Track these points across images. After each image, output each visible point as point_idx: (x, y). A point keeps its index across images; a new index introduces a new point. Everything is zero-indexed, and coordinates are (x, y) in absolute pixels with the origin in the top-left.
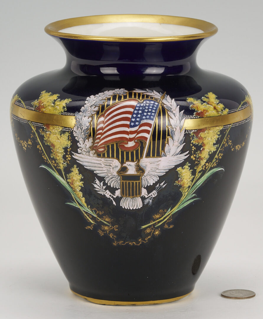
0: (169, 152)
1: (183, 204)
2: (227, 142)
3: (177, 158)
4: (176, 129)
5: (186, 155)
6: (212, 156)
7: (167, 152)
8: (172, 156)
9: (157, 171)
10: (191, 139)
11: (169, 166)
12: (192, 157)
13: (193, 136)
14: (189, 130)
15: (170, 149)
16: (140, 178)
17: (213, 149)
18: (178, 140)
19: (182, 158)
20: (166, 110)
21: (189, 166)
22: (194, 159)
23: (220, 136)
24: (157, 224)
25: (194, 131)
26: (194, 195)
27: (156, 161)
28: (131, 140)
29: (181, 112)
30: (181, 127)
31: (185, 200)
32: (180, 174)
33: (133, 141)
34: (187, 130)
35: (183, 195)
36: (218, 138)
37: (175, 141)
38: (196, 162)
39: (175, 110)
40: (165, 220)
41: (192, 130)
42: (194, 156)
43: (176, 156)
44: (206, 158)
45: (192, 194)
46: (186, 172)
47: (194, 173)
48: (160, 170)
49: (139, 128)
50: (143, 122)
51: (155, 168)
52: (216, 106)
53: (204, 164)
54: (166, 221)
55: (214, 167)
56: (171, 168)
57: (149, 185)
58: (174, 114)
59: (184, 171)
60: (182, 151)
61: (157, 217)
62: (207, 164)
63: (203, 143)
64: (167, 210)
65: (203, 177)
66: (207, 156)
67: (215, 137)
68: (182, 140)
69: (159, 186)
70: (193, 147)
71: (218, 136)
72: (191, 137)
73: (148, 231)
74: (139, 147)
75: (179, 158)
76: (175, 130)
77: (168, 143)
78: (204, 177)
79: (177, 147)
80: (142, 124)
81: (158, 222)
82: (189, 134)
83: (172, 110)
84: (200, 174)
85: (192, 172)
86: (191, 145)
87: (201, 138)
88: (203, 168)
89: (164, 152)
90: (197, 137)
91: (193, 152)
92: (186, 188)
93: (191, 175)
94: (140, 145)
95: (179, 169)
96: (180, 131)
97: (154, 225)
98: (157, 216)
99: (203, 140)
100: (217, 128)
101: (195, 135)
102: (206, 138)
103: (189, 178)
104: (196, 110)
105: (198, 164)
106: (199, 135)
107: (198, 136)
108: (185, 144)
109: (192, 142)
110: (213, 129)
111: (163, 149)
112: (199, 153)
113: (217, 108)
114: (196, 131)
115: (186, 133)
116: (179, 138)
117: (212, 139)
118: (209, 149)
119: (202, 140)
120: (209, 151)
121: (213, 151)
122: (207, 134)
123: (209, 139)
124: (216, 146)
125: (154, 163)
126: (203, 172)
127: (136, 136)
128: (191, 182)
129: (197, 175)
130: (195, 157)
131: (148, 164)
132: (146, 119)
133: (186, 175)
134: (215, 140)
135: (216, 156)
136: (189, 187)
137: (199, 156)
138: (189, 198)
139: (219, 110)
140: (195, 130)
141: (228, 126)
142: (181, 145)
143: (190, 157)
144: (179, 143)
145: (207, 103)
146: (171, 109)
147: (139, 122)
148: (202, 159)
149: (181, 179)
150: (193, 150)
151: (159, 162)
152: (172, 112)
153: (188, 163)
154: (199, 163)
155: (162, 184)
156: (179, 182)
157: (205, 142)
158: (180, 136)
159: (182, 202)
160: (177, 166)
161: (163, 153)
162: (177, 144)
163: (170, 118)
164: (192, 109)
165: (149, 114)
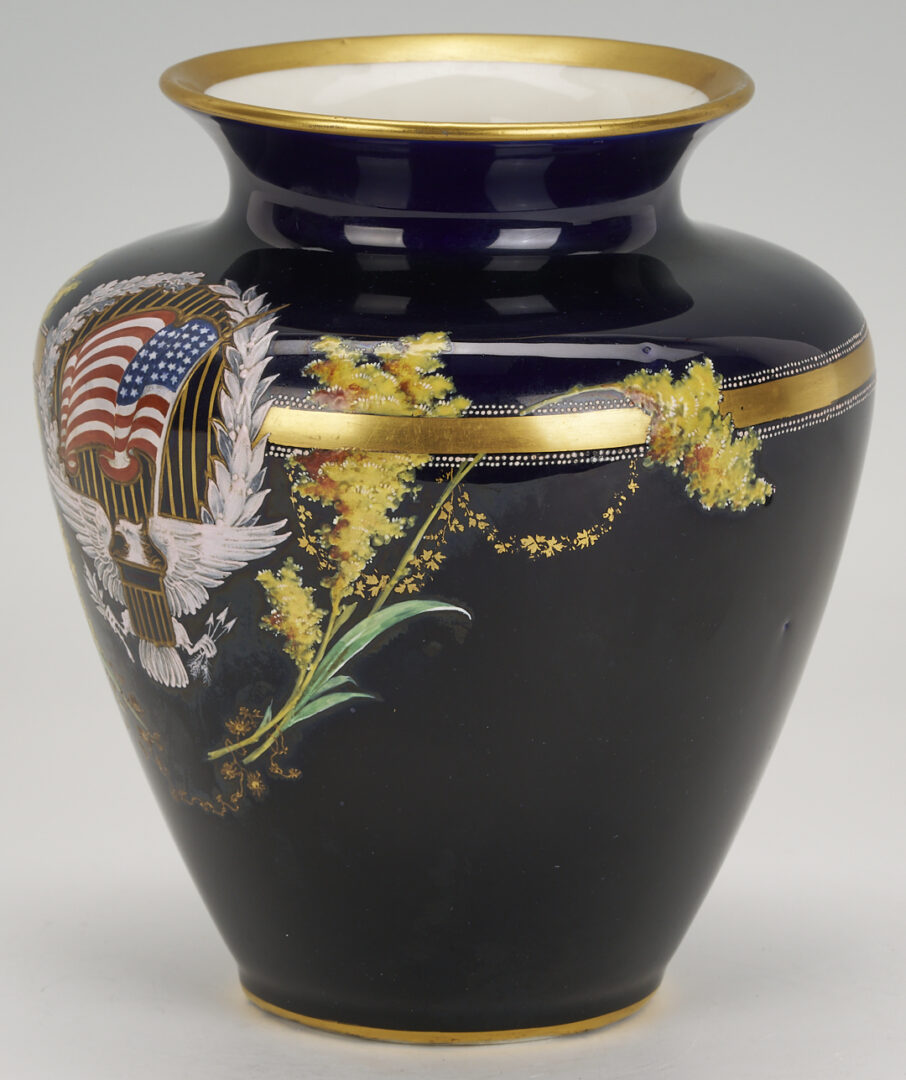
0: (222, 510)
1: (310, 702)
2: (458, 513)
3: (251, 535)
4: (237, 435)
5: (279, 532)
6: (386, 558)
7: (215, 508)
8: (234, 525)
9: (199, 569)
10: (291, 479)
11: (230, 559)
12: (303, 542)
13: (297, 469)
14: (282, 447)
15: (224, 501)
16: (159, 583)
17: (392, 530)
18: (246, 475)
19: (268, 538)
20: (223, 362)
21: (298, 574)
22: (312, 551)
23: (415, 490)
24: (248, 754)
25: (300, 452)
26: (344, 679)
27: (188, 533)
28: (121, 445)
29: (266, 380)
30: (255, 430)
31: (312, 691)
32: (273, 594)
33: (125, 452)
34: (273, 444)
35: (303, 673)
36: (406, 496)
37: (235, 477)
38: (323, 565)
39: (249, 370)
40: (267, 745)
41: (293, 448)
42: (308, 539)
43: (244, 528)
44: (361, 554)
45: (334, 676)
46: (292, 593)
47: (322, 600)
48: (204, 565)
49: (138, 408)
50: (153, 390)
51: (192, 556)
52: (415, 380)
53: (358, 575)
54: (268, 752)
55: (406, 596)
56: (237, 568)
57: (187, 613)
58: (241, 381)
59: (281, 586)
60: (265, 516)
61: (237, 728)
62: (372, 580)
63: (337, 500)
64: (263, 713)
65: (364, 623)
66: (367, 553)
67: (392, 489)
68: (257, 478)
69: (216, 621)
70: (302, 509)
71: (404, 487)
72: (290, 472)
73: (229, 772)
74: (140, 475)
75: (256, 538)
76: (232, 435)
77: (214, 478)
78: (369, 624)
79: (245, 497)
80: (147, 396)
81: (246, 747)
82: (283, 460)
83: (242, 367)
84: (349, 610)
85: (313, 594)
86: (294, 500)
87: (326, 481)
88: (355, 589)
89: (207, 506)
90: (312, 475)
91: (303, 526)
92: (304, 648)
93: (312, 606)
94: (141, 469)
95: (264, 576)
96: (249, 443)
97: (239, 754)
98: (240, 728)
99: (337, 489)
100: (400, 458)
101: (303, 468)
102: (349, 486)
103: (309, 616)
104: (321, 382)
105: (333, 573)
106: (320, 472)
107: (317, 474)
108: (268, 491)
109: (295, 488)
110: (381, 459)
111: (203, 496)
112: (326, 534)
113: (413, 389)
114: (307, 453)
115: (271, 453)
116: (248, 467)
117: (375, 492)
118: (370, 527)
119: (334, 492)
120: (368, 532)
121: (387, 537)
122: (351, 475)
123: (364, 492)
124: (403, 521)
125: (185, 540)
126: (364, 606)
127: (130, 435)
128: (320, 632)
129: (336, 612)
130: (317, 546)
131: (170, 539)
132: (159, 382)
133: (294, 601)
134: (391, 499)
135: (410, 557)
136: (316, 647)
137: (328, 543)
138: (328, 686)
139: (419, 398)
140: (303, 449)
141: (458, 459)
142: (256, 491)
143: (292, 541)
144: (247, 485)
145: (382, 365)
146: (241, 362)
147: (140, 388)
148: (345, 557)
149: (279, 612)
150: (303, 517)
151: (198, 541)
152: (236, 372)
153: (290, 560)
154: (336, 571)
155: (222, 617)
156: (274, 622)
157: (348, 497)
158: (252, 461)
159: (303, 696)
160: (255, 565)
161: (203, 509)
162: (242, 486)
163: (223, 393)
164: (309, 377)
165: (172, 367)
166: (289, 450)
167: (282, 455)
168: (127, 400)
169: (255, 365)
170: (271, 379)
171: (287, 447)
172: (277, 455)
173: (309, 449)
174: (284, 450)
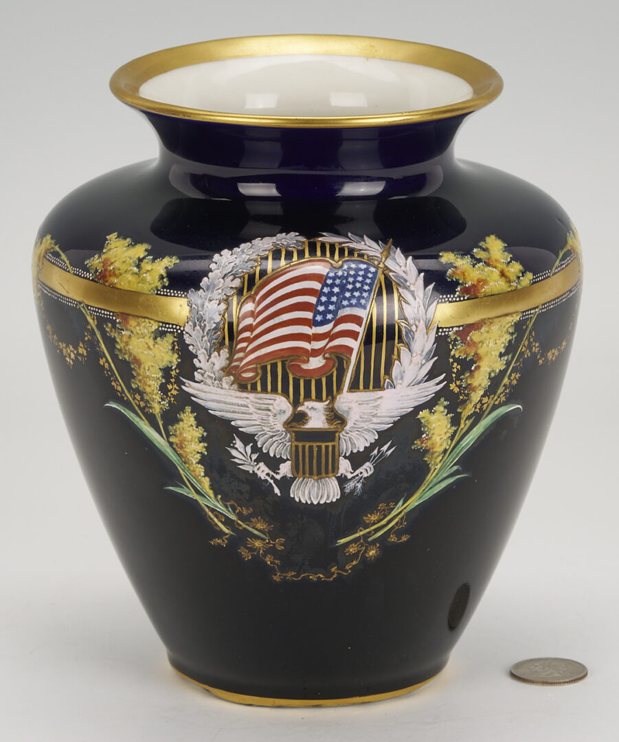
0: (402, 378)
1: (431, 488)
2: (530, 347)
3: (419, 390)
4: (417, 327)
5: (438, 384)
6: (495, 381)
7: (396, 378)
8: (409, 386)
9: (375, 420)
10: (451, 347)
11: (402, 409)
12: (452, 386)
13: (456, 340)
14: (446, 328)
15: (404, 372)
16: (335, 436)
17: (499, 365)
18: (422, 352)
19: (431, 389)
20: (394, 283)
21: (445, 407)
22: (456, 390)
23: (514, 336)
24: (374, 534)
25: (457, 329)
26: (455, 468)
27: (372, 398)
28: (315, 353)
29: (428, 288)
30: (429, 321)
31: (435, 481)
32: (426, 424)
33: (321, 356)
34: (441, 328)
35: (432, 470)
36: (510, 341)
37: (414, 354)
38: (461, 397)
39: (414, 284)
40: (390, 525)
41: (453, 327)
42: (456, 383)
43: (416, 386)
44: (483, 385)
45: (452, 466)
46: (439, 421)
47: (455, 421)
48: (380, 417)
49: (335, 326)
50: (342, 313)
51: (371, 413)
52: (506, 269)
53: (479, 399)
54: (393, 527)
55: (500, 405)
56: (405, 413)
57: (355, 451)
58: (412, 293)
59: (433, 418)
60: (431, 375)
61: (372, 518)
62: (485, 400)
63: (476, 354)
64: (396, 504)
65: (475, 429)
66: (486, 383)
67: (503, 340)
68: (430, 351)
69: (379, 451)
70: (455, 364)
71: (509, 336)
72: (450, 343)
73: (353, 549)
74: (334, 369)
75: (423, 390)
76: (414, 328)
77: (399, 359)
78: (478, 428)
79: (420, 366)
80: (342, 317)
81: (374, 530)
82: (447, 337)
83: (408, 284)
84: (469, 423)
85: (452, 418)
86: (451, 360)
87: (473, 344)
88: (476, 408)
89: (391, 378)
90: (464, 341)
91: (454, 375)
92: (438, 454)
93: (449, 426)
94: (336, 365)
95: (423, 414)
96: (425, 331)
97: (366, 536)
98: (374, 518)
99: (477, 347)
100: (509, 319)
101: (459, 338)
102: (483, 343)
103: (446, 433)
104: (460, 282)
105: (466, 401)
106: (468, 338)
107: (466, 340)
108: (436, 358)
109: (452, 353)
110: (500, 322)
111: (388, 371)
112: (467, 378)
113: (507, 274)
114: (461, 328)
115: (440, 334)
116: (424, 345)
117: (496, 343)
118: (490, 367)
119: (475, 349)
120: (489, 370)
121: (497, 371)
122: (485, 335)
123: (490, 345)
124: (506, 358)
125: (368, 404)
126: (477, 417)
127: (327, 344)
128: (449, 441)
129: (462, 426)
130: (460, 387)
131: (354, 405)
132: (351, 305)
133: (439, 425)
134: (503, 345)
135: (506, 380)
136: (445, 451)
137: (467, 383)
138: (445, 475)
139: (512, 278)
140: (459, 327)
141: (532, 312)
142: (428, 360)
143: (447, 386)
144: (423, 357)
145: (485, 262)
146: (406, 281)
147: (335, 313)
148: (474, 390)
149: (427, 435)
150: (455, 370)
151: (379, 402)
152: (407, 288)
153: (442, 400)
154: (468, 399)
155: (385, 448)
156: (422, 443)
157: (481, 351)
158: (427, 341)
159: (428, 485)
160: (418, 409)
161: (387, 380)
162: (418, 359)
163: (403, 303)
164: (452, 280)
165: (357, 294)
166: (451, 329)
167: (447, 333)
168: (324, 322)
169: (416, 280)
170: (431, 287)
171: (449, 328)
172: (443, 334)
173: (462, 326)
174: (447, 330)
